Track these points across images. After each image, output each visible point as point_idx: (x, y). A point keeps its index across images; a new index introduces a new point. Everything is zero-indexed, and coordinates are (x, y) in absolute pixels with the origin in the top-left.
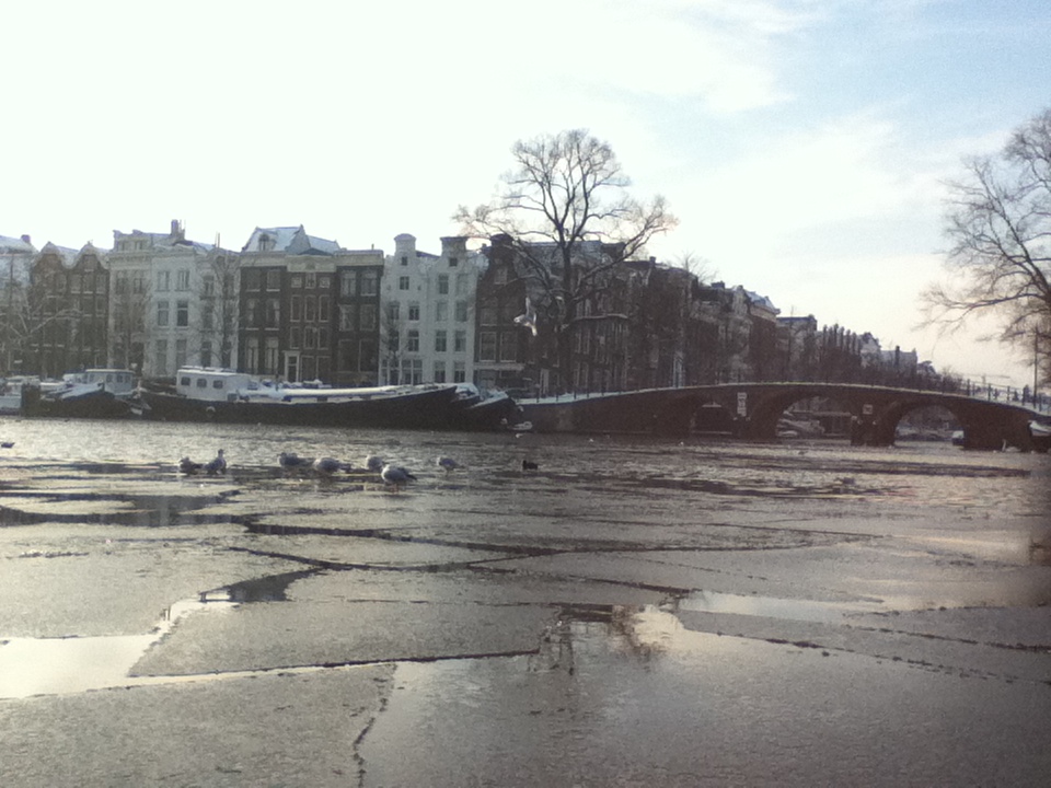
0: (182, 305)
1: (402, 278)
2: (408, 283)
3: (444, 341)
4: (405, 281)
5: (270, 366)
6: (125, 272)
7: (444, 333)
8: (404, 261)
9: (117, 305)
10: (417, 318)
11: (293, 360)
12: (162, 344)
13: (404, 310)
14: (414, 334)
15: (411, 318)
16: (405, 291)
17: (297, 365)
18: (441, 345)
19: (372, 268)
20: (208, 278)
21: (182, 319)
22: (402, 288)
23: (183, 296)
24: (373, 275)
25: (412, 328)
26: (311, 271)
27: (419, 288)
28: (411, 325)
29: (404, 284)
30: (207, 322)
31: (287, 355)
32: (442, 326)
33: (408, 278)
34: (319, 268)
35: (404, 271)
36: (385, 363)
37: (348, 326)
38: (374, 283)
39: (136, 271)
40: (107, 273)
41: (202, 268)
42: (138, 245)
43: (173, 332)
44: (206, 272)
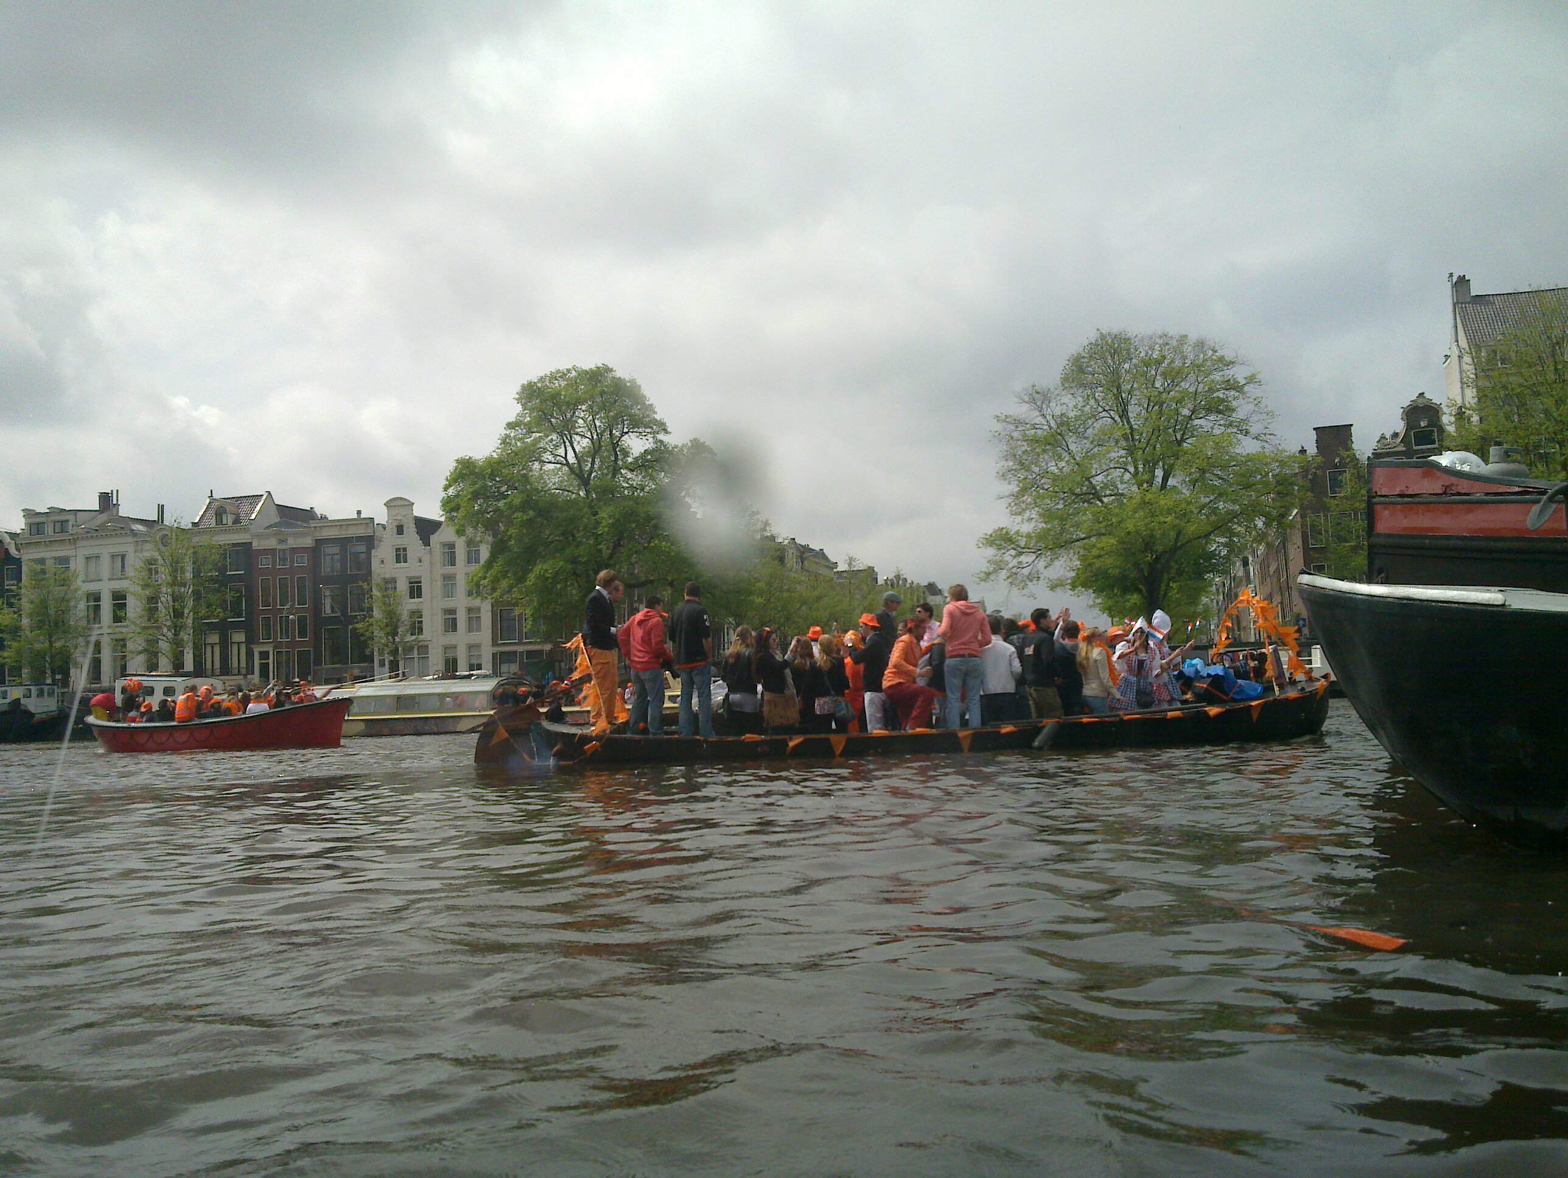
0: (119, 597)
1: (398, 550)
2: (405, 556)
3: (454, 620)
4: (402, 553)
5: (235, 665)
6: (42, 561)
7: (453, 611)
8: (400, 530)
9: (32, 602)
10: (420, 596)
11: (264, 655)
13: (403, 587)
14: (417, 614)
15: (412, 597)
16: (402, 565)
17: (271, 661)
18: (451, 625)
19: (360, 539)
20: (150, 562)
21: (120, 614)
22: (398, 561)
23: (117, 585)
24: (362, 548)
25: (414, 607)
26: (284, 547)
27: (420, 561)
28: (413, 604)
29: (401, 555)
30: (151, 615)
31: (257, 650)
32: (449, 604)
33: (405, 550)
34: (292, 543)
35: (401, 541)
36: (381, 653)
37: (333, 611)
38: (363, 556)
39: (55, 559)
40: (18, 562)
41: (142, 551)
42: (58, 526)
43: (106, 630)
44: (147, 554)
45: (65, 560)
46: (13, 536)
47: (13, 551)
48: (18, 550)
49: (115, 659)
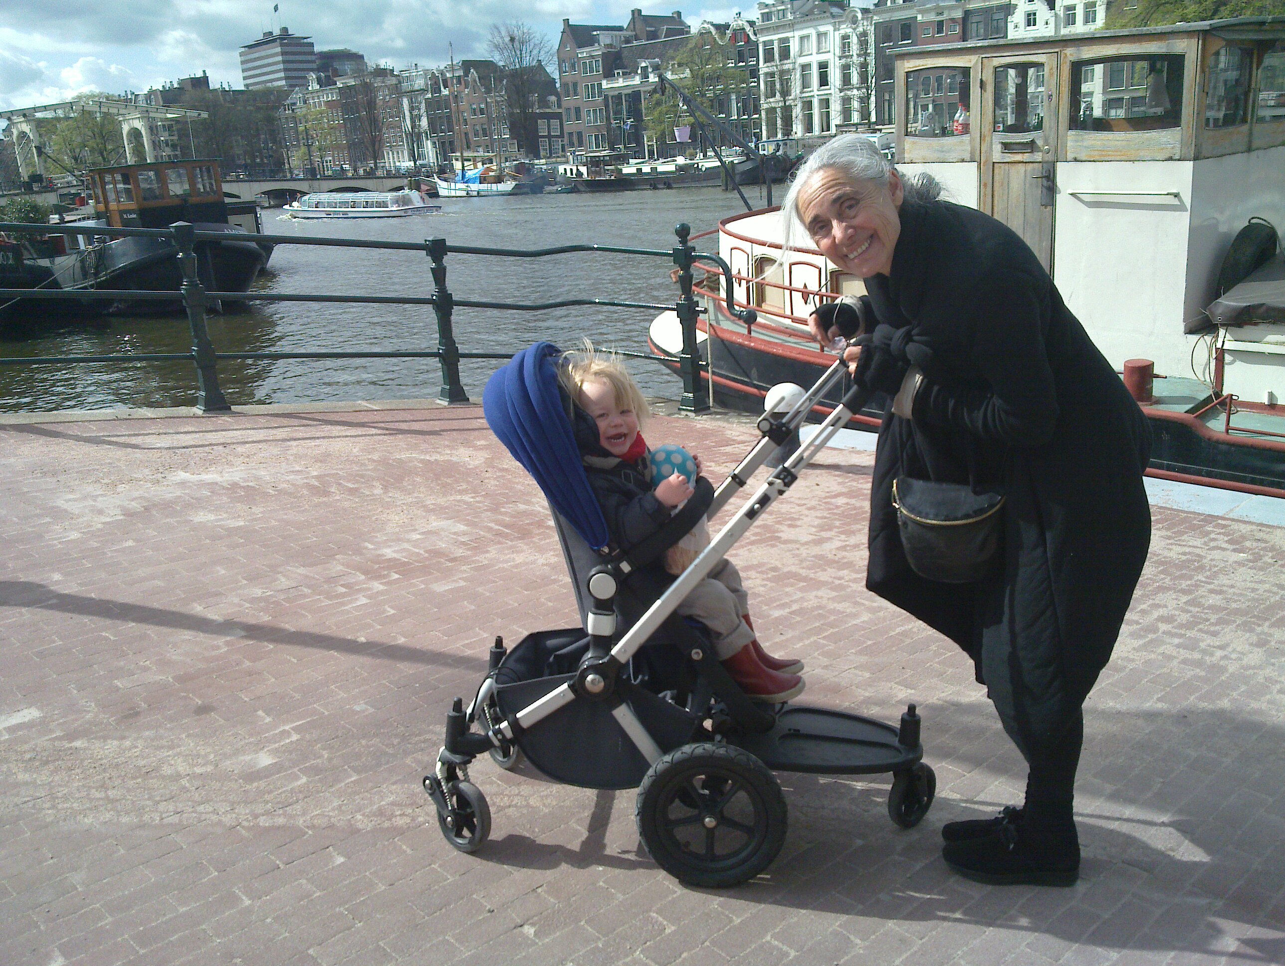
0: (823, 66)
1: (1029, 15)
2: (1035, 20)
4: (1032, 17)
6: (772, 42)
9: (766, 74)
12: (808, 105)
16: (1032, 28)
19: (999, 8)
20: (845, 37)
21: (824, 81)
22: (1029, 25)
23: (822, 58)
24: (1001, 15)
26: (940, 18)
27: (1047, 23)
29: (1031, 19)
30: (846, 79)
33: (1035, 14)
34: (947, 15)
35: (1032, 7)
38: (1001, 22)
39: (780, 40)
40: (756, 44)
41: (839, 30)
42: (781, 13)
43: (816, 93)
44: (842, 32)
45: (786, 40)
46: (752, 24)
47: (753, 37)
48: (755, 35)
49: (821, 114)
